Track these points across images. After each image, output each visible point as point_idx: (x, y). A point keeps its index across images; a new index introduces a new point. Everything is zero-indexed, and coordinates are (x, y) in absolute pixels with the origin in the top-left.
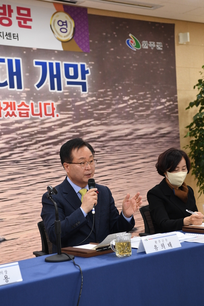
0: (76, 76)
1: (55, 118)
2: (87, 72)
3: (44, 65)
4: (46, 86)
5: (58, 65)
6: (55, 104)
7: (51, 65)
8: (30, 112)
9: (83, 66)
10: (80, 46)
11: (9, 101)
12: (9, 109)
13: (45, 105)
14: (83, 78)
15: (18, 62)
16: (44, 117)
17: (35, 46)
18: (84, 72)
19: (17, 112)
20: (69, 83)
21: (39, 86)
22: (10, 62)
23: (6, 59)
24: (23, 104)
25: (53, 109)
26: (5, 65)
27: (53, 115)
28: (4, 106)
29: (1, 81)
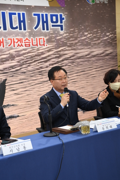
0: (57, 22)
1: (45, 47)
2: (63, 19)
3: (38, 15)
4: (40, 28)
5: (46, 15)
6: (45, 39)
7: (43, 15)
8: (31, 44)
9: (61, 15)
10: (59, 3)
11: (19, 38)
12: (19, 42)
13: (40, 39)
14: (61, 22)
15: (23, 14)
16: (39, 46)
17: (33, 4)
18: (62, 19)
19: (23, 44)
20: (53, 26)
21: (36, 28)
22: (19, 14)
23: (17, 13)
24: (27, 39)
25: (44, 41)
26: (16, 16)
27: (44, 45)
28: (16, 41)
29: (14, 26)
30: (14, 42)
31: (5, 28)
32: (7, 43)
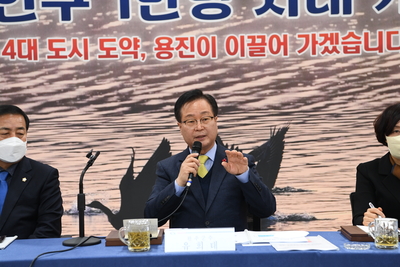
8: (362, 46)
11: (329, 32)
12: (328, 44)
13: (389, 34)
19: (340, 47)
21: (379, 8)
24: (351, 35)
28: (320, 39)
29: (318, 6)
30: (315, 43)
31: (293, 11)
32: (295, 45)
